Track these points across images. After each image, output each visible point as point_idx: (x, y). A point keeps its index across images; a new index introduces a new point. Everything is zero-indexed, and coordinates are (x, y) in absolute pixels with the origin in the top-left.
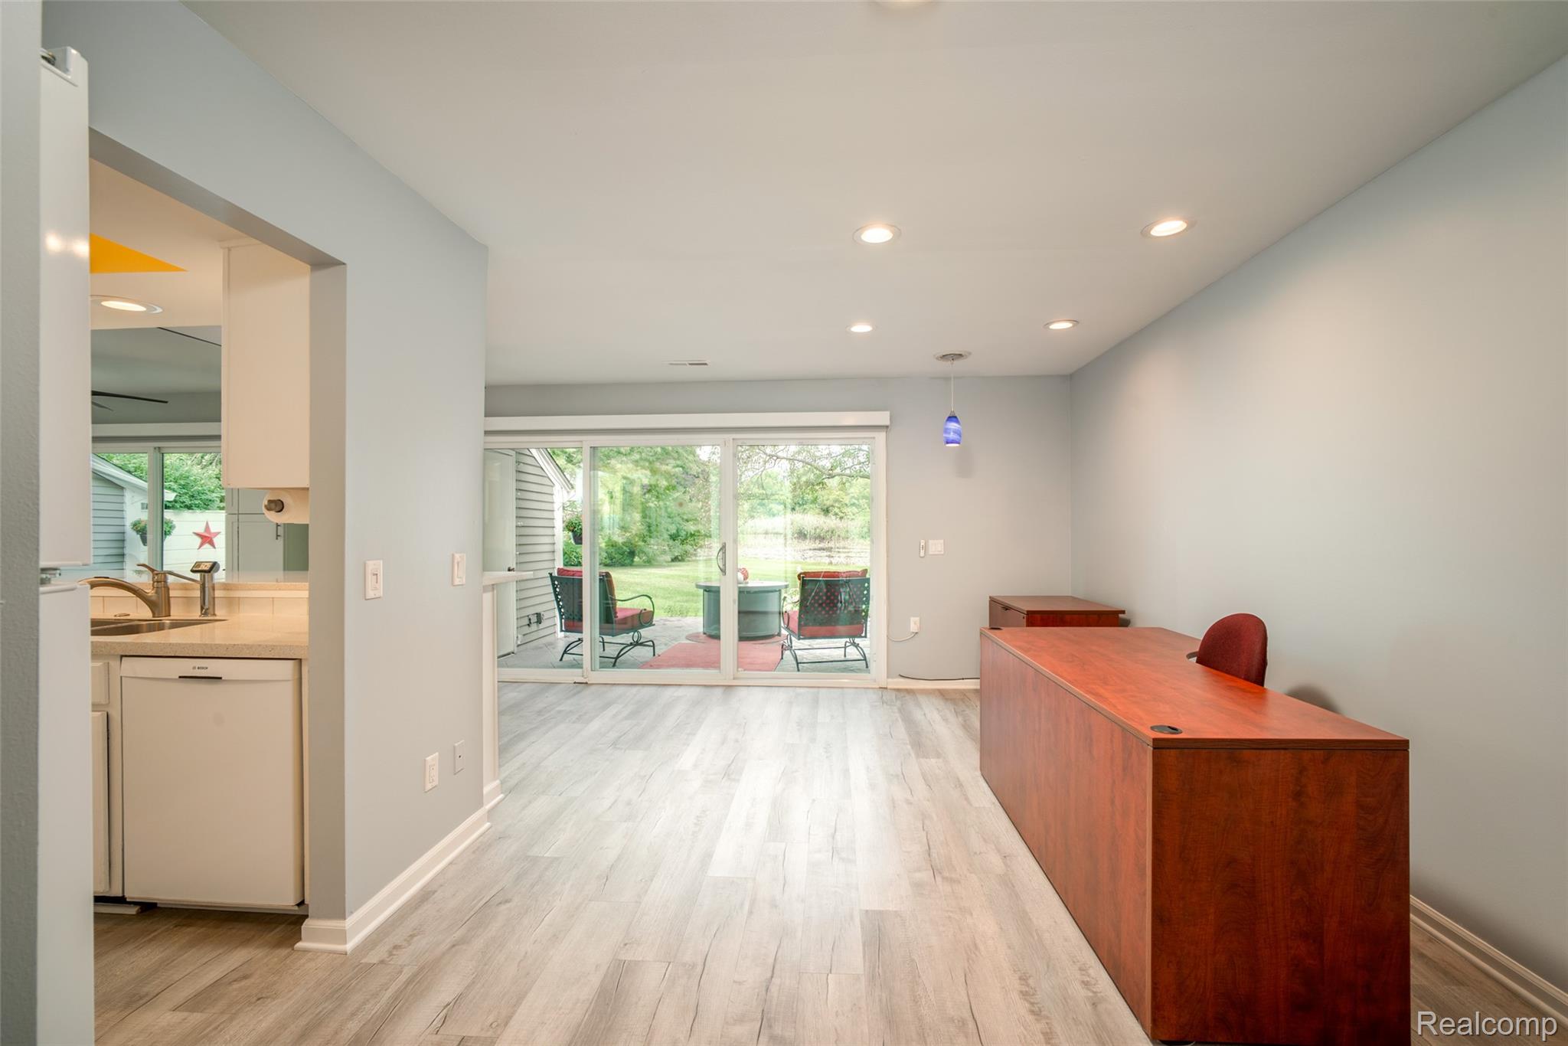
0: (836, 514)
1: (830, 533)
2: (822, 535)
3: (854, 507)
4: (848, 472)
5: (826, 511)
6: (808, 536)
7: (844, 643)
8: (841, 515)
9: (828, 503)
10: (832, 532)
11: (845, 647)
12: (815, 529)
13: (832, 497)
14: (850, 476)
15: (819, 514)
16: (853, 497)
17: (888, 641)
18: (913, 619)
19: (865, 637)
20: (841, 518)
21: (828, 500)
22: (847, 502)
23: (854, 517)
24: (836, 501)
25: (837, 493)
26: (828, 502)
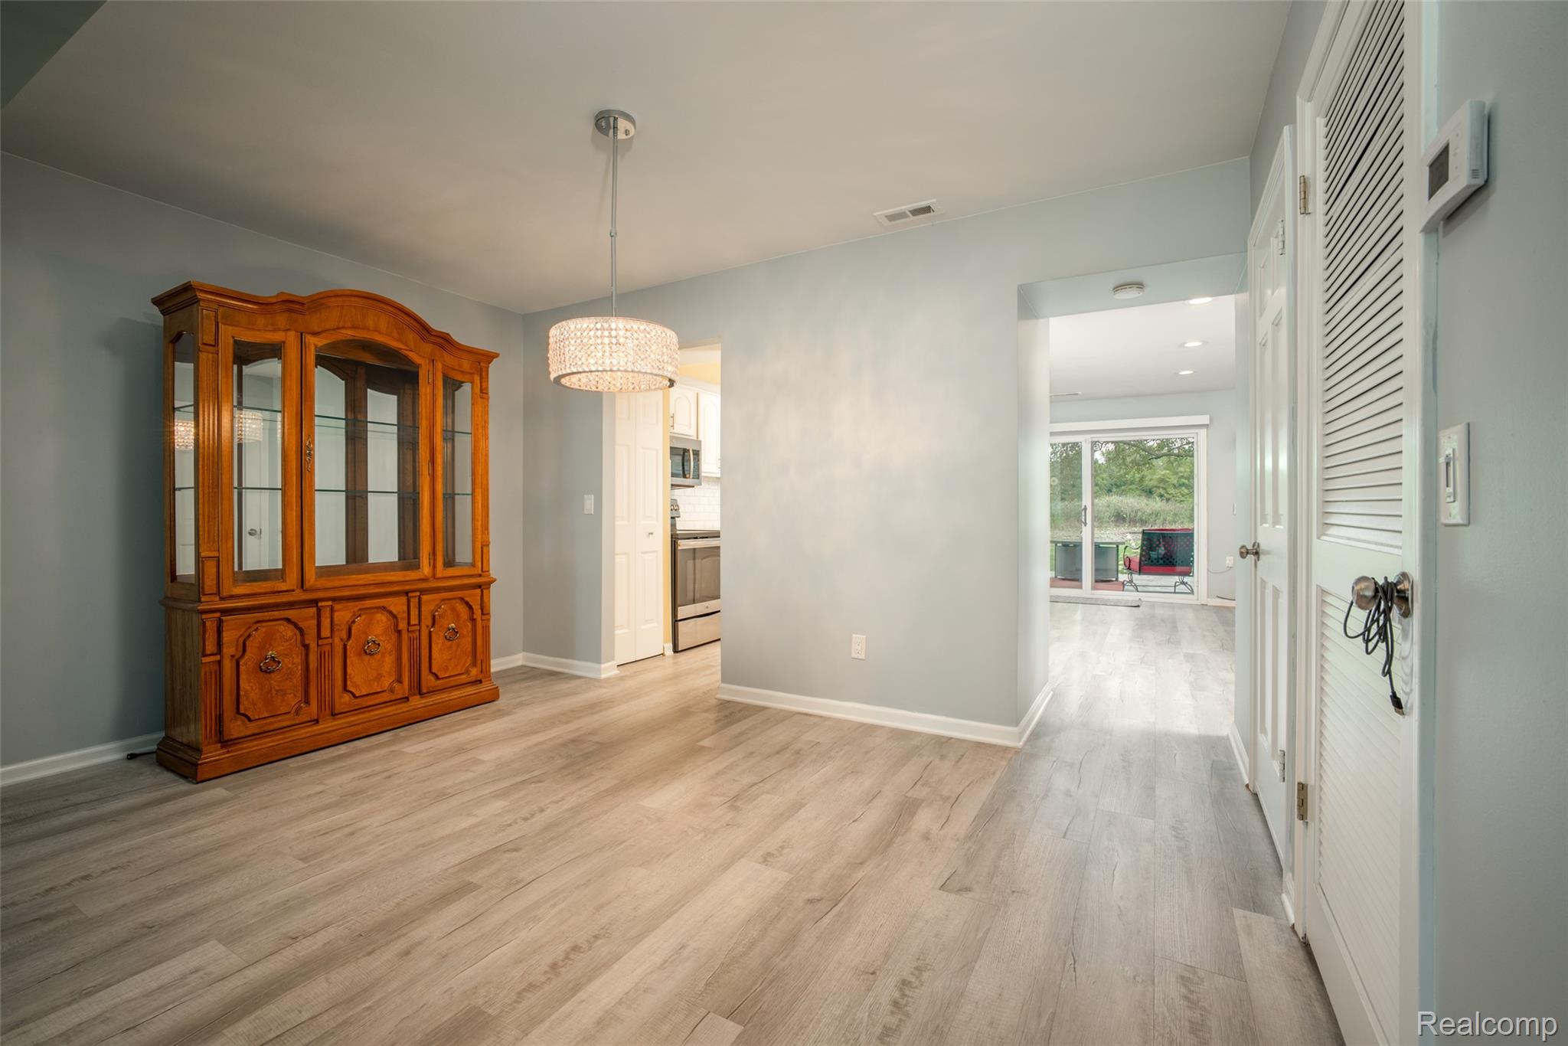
0: (1161, 496)
1: (1154, 516)
2: (1144, 518)
3: (1183, 488)
4: (1176, 451)
5: (1149, 493)
6: (1128, 519)
7: (1174, 583)
8: (1168, 496)
9: (1151, 484)
10: (1157, 516)
11: (1175, 586)
12: (1136, 512)
13: (1156, 477)
14: (1178, 456)
15: (1140, 496)
16: (1182, 477)
17: (1208, 574)
18: (1228, 558)
19: (1193, 576)
20: (1168, 500)
21: (1151, 480)
22: (1175, 482)
23: (1183, 499)
24: (1162, 480)
25: (1163, 473)
26: (1152, 482)
